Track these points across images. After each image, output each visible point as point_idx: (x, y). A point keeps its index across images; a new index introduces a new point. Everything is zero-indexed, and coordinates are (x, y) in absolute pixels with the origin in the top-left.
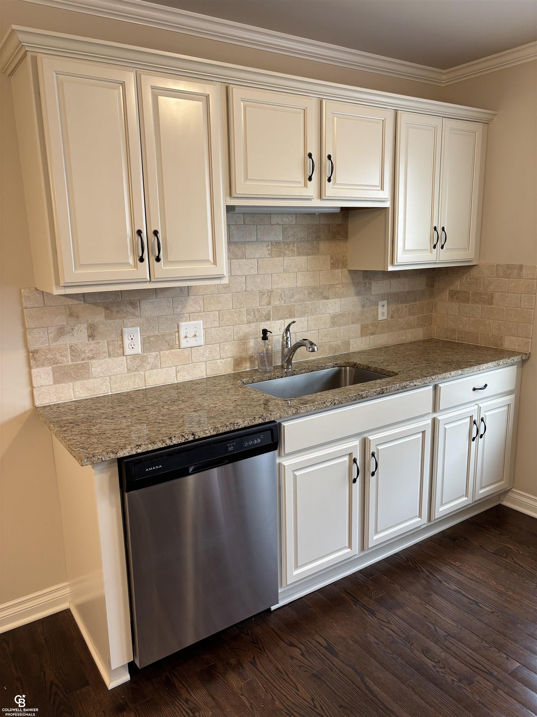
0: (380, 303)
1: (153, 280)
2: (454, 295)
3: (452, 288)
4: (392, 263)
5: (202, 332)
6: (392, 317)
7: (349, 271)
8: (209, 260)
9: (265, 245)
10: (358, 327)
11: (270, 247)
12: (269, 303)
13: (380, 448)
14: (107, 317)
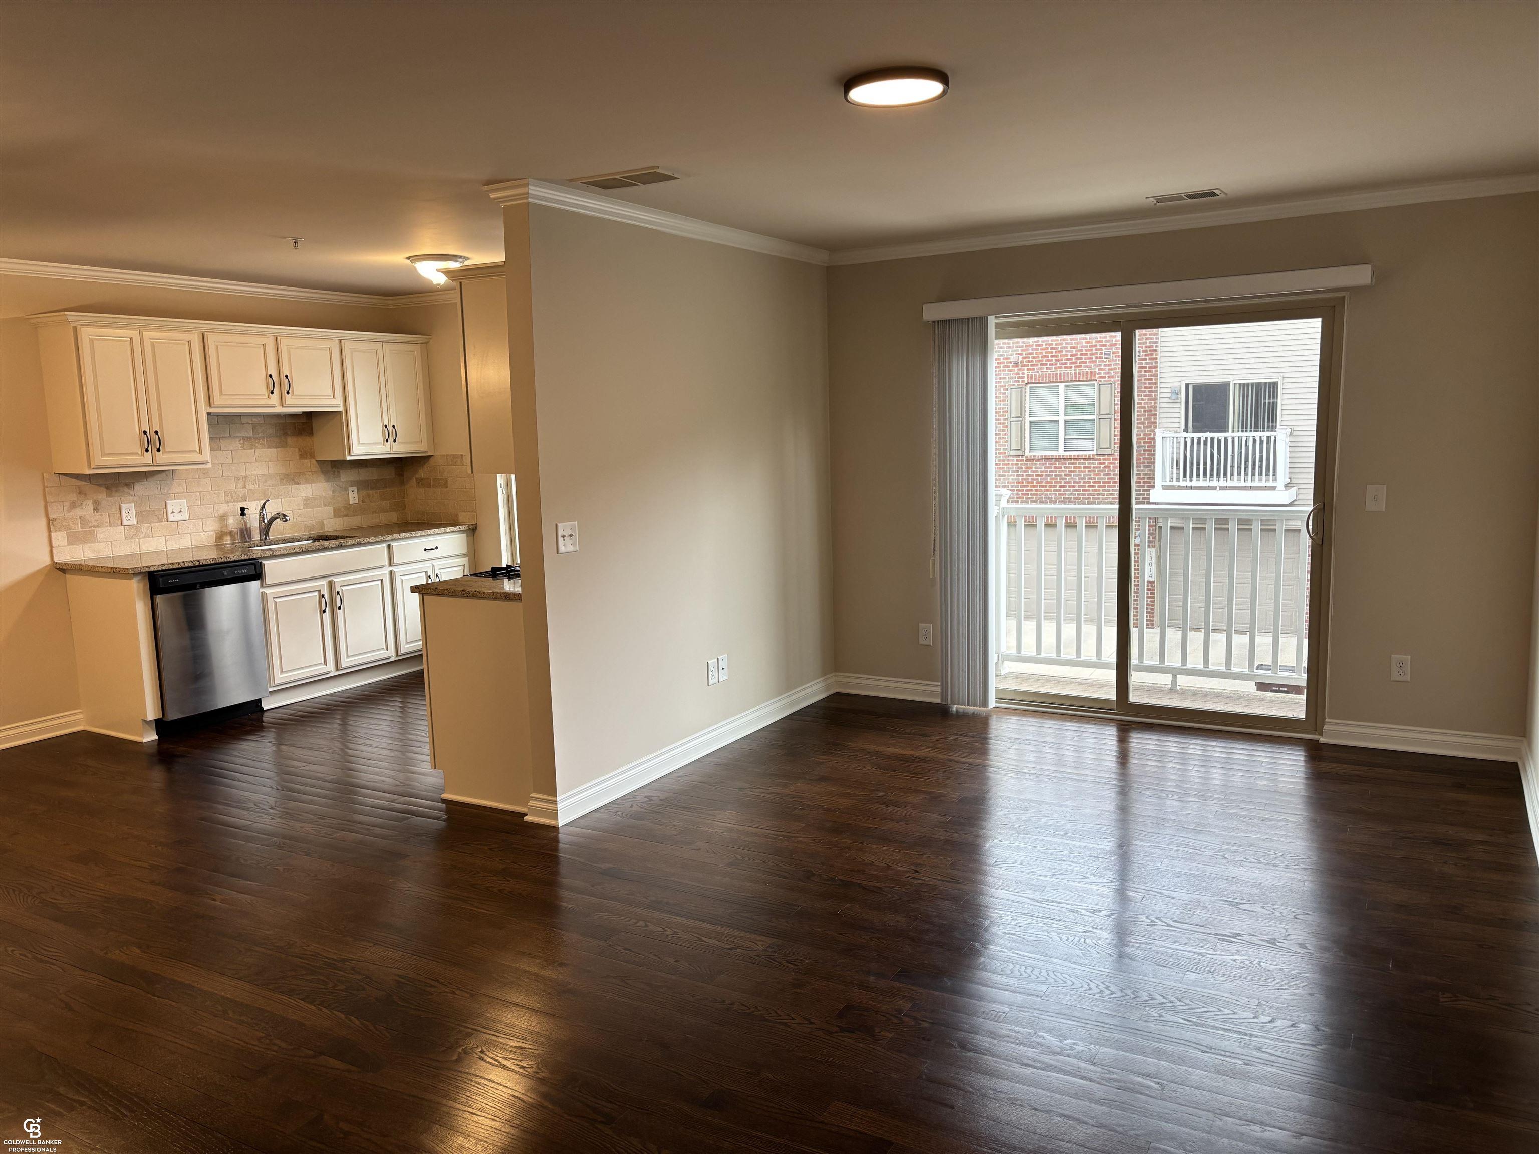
0: (350, 489)
1: (155, 464)
2: (421, 482)
3: (417, 476)
4: (350, 454)
5: (187, 509)
6: (363, 502)
7: (317, 461)
8: (196, 451)
9: (238, 440)
10: (330, 509)
11: (242, 442)
12: (245, 487)
13: (344, 588)
14: (108, 496)
